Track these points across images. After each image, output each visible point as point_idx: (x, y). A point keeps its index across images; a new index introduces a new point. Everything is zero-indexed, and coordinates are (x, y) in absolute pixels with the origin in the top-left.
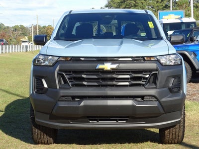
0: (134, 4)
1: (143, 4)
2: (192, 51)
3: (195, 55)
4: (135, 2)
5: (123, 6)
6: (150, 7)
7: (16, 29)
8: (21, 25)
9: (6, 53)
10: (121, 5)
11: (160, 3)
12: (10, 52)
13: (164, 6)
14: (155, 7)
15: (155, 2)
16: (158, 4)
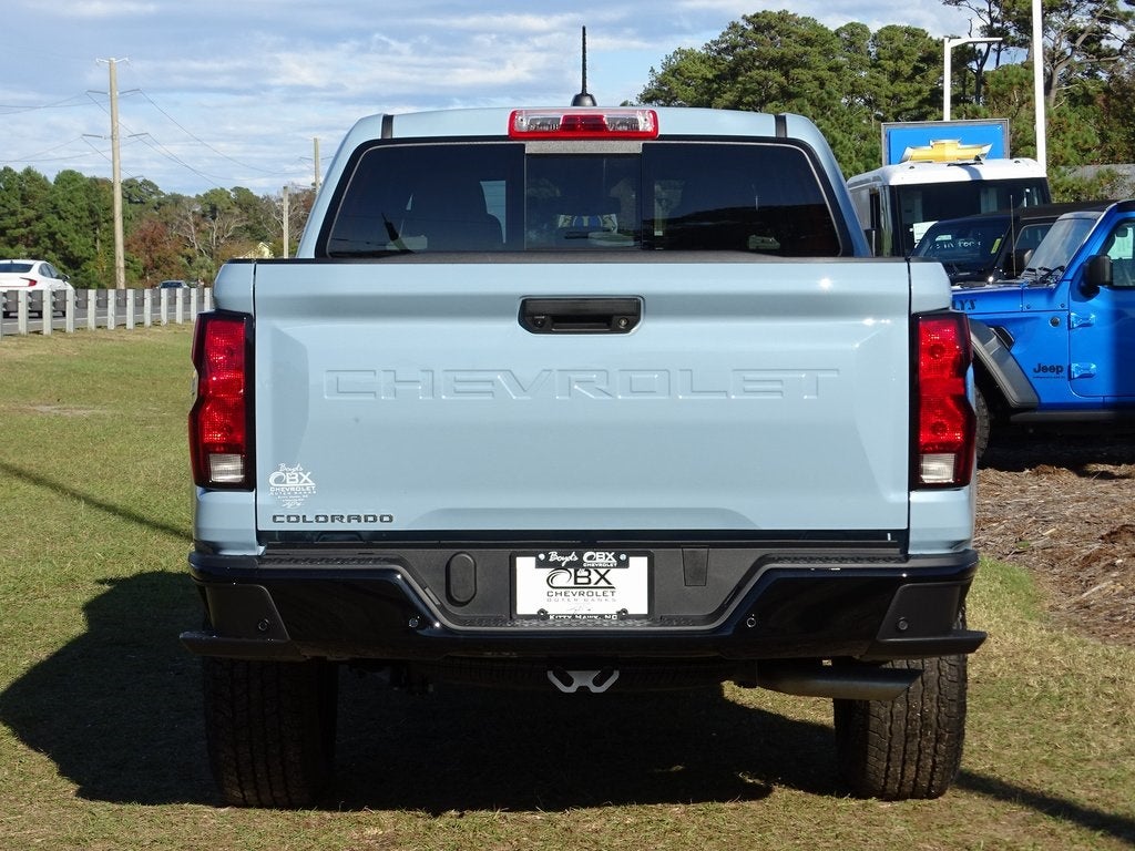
0: (782, 89)
1: (822, 85)
2: (990, 323)
3: (1007, 341)
4: (786, 74)
5: (729, 96)
6: (859, 101)
7: (213, 207)
8: (237, 189)
9: (156, 324)
10: (718, 93)
11: (910, 79)
12: (179, 319)
13: (926, 94)
14: (883, 102)
15: (884, 79)
16: (901, 87)
